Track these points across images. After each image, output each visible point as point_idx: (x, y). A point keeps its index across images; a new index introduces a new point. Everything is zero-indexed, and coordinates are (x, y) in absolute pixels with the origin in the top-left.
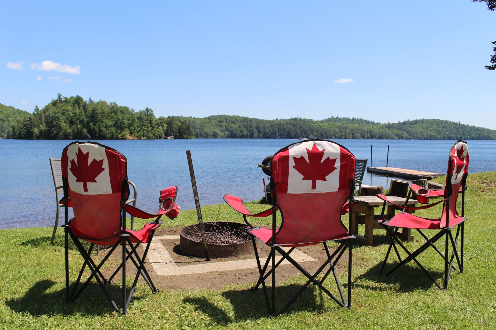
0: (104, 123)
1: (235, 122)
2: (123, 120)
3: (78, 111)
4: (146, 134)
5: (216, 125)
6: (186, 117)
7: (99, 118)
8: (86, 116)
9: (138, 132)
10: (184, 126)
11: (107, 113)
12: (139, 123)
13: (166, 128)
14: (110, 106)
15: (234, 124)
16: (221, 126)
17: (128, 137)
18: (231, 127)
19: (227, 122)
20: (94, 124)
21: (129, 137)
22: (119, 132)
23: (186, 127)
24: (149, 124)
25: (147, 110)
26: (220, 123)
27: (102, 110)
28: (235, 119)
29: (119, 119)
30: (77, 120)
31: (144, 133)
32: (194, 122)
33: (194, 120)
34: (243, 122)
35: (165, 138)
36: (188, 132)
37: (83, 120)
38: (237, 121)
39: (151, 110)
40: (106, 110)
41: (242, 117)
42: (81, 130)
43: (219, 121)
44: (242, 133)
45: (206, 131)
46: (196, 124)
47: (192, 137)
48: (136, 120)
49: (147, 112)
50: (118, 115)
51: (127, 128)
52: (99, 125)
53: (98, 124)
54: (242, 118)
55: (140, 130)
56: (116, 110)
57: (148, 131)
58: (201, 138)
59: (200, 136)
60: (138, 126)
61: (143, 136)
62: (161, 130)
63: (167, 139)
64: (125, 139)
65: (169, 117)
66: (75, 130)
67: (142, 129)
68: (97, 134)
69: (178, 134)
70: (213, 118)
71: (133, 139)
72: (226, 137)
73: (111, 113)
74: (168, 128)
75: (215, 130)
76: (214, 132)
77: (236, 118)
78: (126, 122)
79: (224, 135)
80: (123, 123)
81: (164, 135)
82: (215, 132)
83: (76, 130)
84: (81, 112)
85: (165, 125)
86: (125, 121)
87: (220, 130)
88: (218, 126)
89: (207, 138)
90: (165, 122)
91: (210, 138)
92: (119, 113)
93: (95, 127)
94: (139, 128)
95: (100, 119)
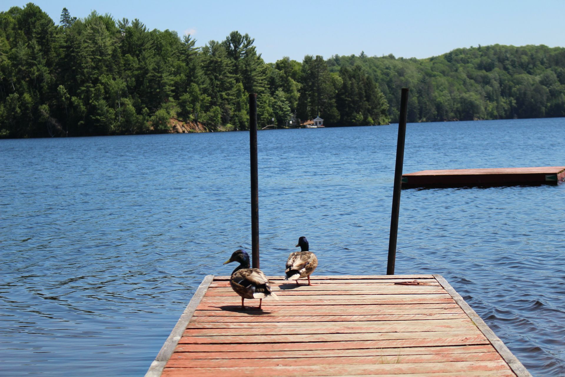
0: (102, 84)
1: (531, 66)
2: (158, 72)
3: (23, 52)
4: (231, 113)
5: (470, 77)
6: (376, 58)
7: (86, 70)
8: (48, 64)
9: (207, 109)
10: (356, 85)
11: (110, 52)
12: (208, 81)
13: (298, 95)
14: (119, 32)
15: (529, 73)
16: (486, 81)
17: (174, 127)
18: (519, 83)
19: (506, 69)
20: (72, 91)
21: (178, 127)
22: (146, 110)
23: (360, 89)
24: (241, 84)
25: (235, 38)
26: (483, 73)
27: (96, 43)
28: (532, 58)
29: (146, 72)
30: (24, 78)
31: (226, 111)
32: (401, 73)
33: (400, 66)
34: (557, 64)
35: (296, 126)
36: (367, 105)
37: (40, 79)
38: (538, 63)
39: (247, 37)
40: (108, 43)
41: (556, 49)
42: (36, 110)
43: (480, 67)
44: (554, 101)
45: (439, 99)
46: (406, 77)
47: (381, 118)
48: (200, 73)
49: (236, 47)
50: (144, 59)
51: (171, 99)
52: (88, 92)
53: (83, 88)
54: (553, 53)
55: (213, 103)
56: (139, 43)
57: (238, 103)
58: (422, 122)
59: (420, 114)
60: (205, 91)
61: (224, 122)
62: (283, 101)
63: (304, 127)
64: (165, 132)
65: (308, 60)
66: (14, 108)
67: (220, 101)
68: (81, 119)
69: (336, 112)
70: (462, 56)
71: (190, 132)
72: (503, 113)
73: (124, 53)
74: (303, 96)
75: (465, 95)
76: (463, 101)
77: (533, 52)
78: (168, 79)
79: (497, 108)
80: (159, 81)
81: (292, 115)
82: (465, 100)
83: (18, 110)
84: (33, 52)
85: (295, 85)
86: (164, 75)
87: (484, 94)
88: (476, 81)
89: (442, 120)
90: (294, 75)
91: (450, 120)
92: (146, 54)
93: (74, 98)
94: (209, 95)
95: (89, 73)
